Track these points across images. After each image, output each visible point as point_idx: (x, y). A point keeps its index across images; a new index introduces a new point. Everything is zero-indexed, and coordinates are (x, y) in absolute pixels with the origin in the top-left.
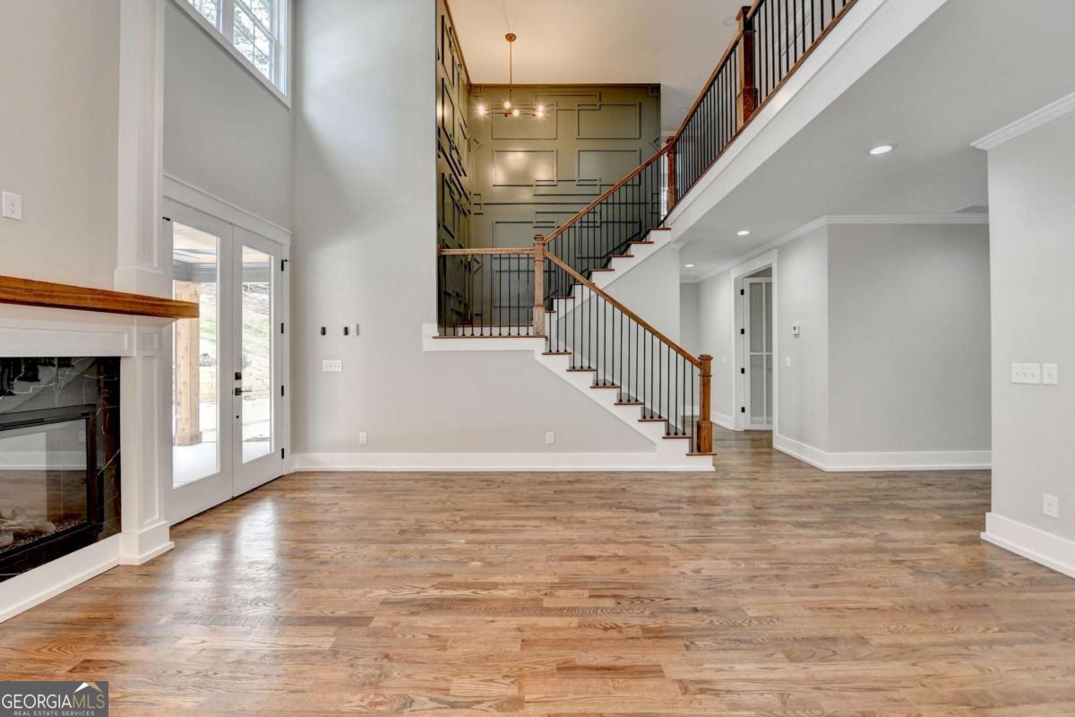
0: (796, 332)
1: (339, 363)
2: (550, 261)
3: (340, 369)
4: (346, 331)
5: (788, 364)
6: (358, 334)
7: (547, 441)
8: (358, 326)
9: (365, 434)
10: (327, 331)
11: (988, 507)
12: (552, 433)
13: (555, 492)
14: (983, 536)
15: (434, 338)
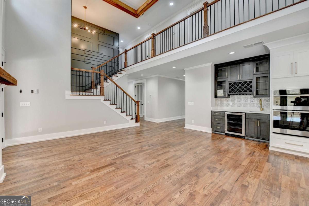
0: (150, 96)
1: (29, 103)
2: (105, 76)
3: (29, 106)
4: (32, 92)
5: (148, 103)
6: (38, 93)
7: (105, 123)
8: (38, 90)
9: (41, 128)
10: (22, 91)
11: (185, 123)
12: (106, 121)
13: (114, 134)
14: (185, 128)
15: (70, 95)
